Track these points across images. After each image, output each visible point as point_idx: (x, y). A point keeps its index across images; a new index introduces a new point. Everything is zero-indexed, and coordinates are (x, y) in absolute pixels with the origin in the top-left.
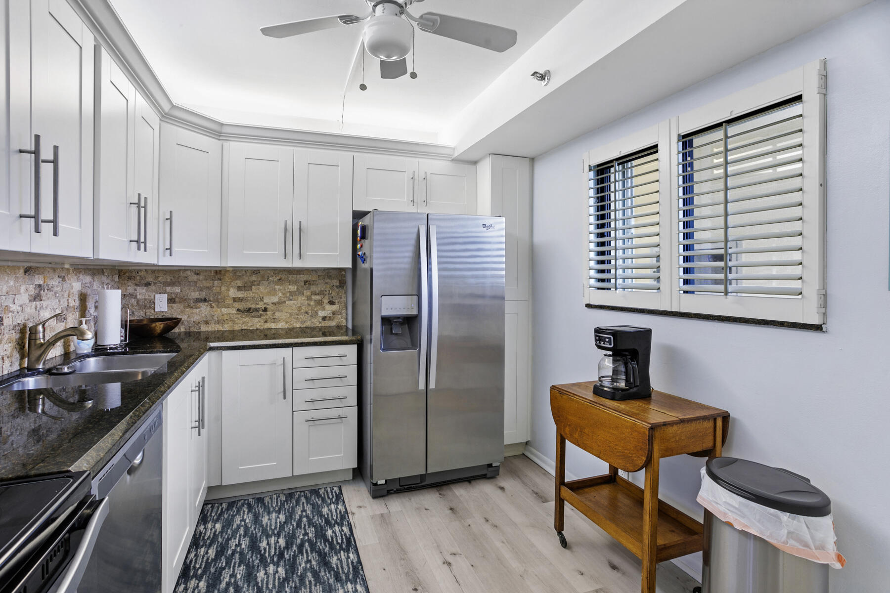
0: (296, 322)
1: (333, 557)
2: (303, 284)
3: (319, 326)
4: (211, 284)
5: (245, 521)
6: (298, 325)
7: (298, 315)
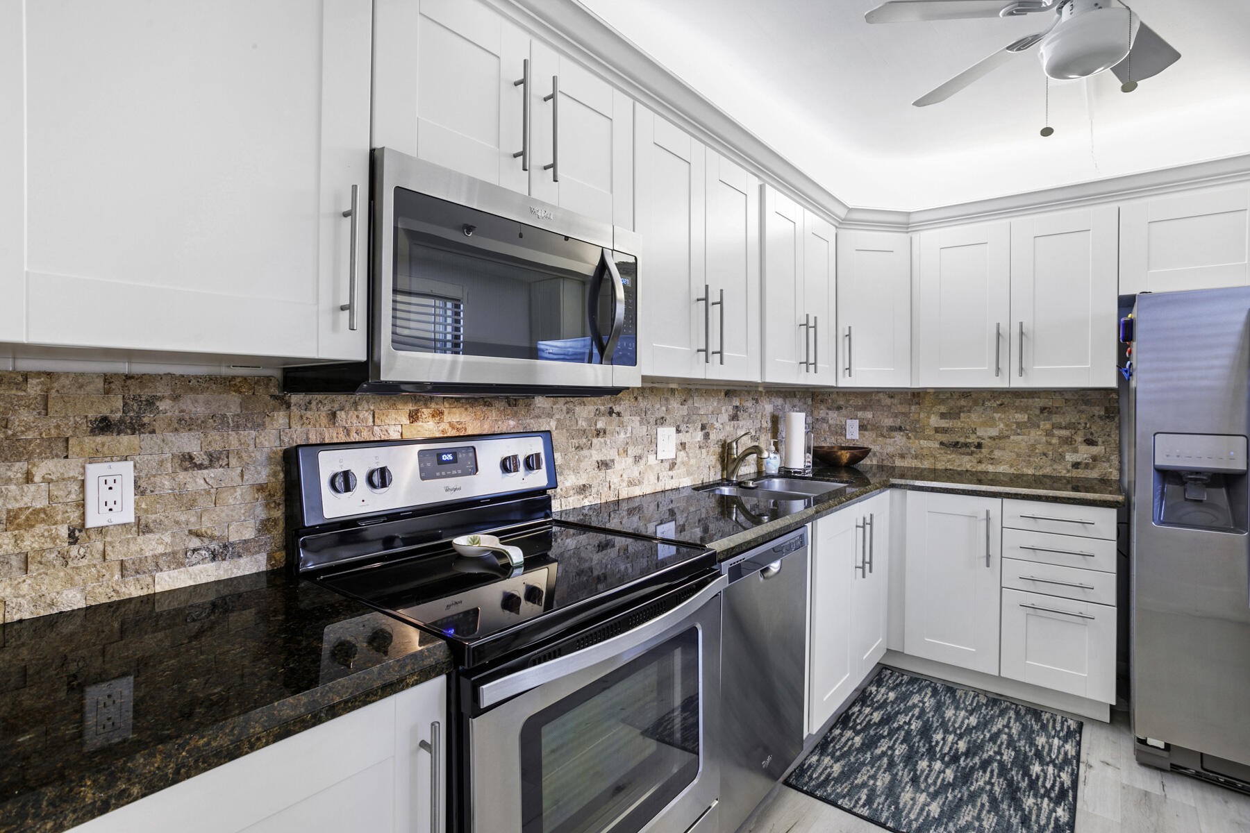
0: (1027, 467)
1: (1029, 797)
2: (1039, 412)
3: (1067, 475)
4: (908, 410)
5: (924, 703)
6: (1031, 471)
7: (1030, 456)
